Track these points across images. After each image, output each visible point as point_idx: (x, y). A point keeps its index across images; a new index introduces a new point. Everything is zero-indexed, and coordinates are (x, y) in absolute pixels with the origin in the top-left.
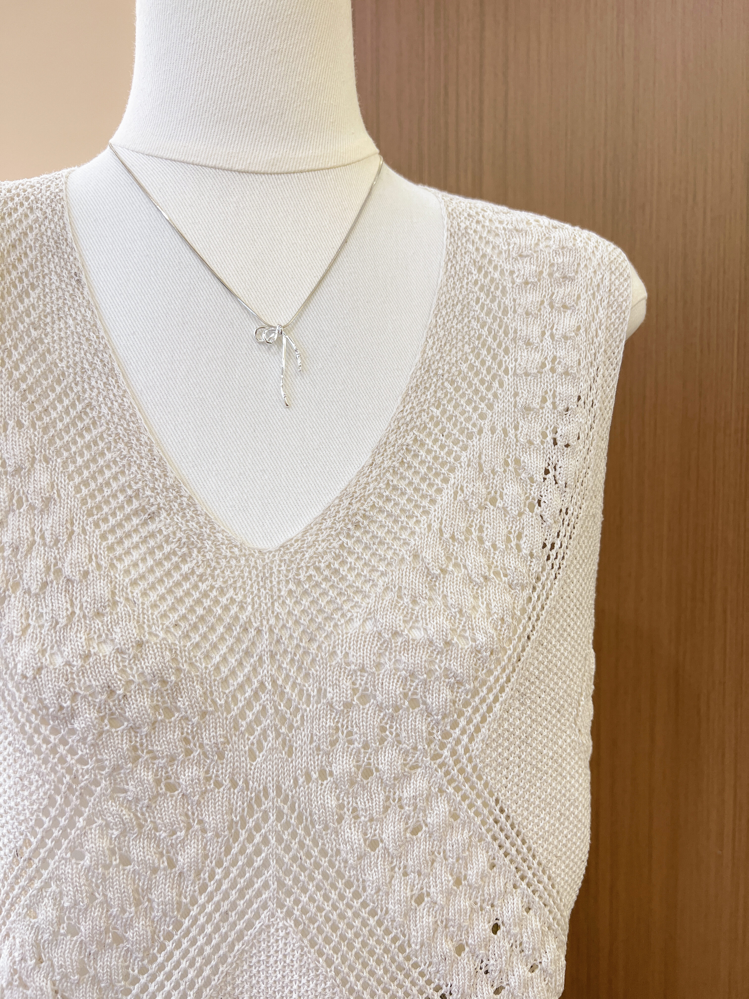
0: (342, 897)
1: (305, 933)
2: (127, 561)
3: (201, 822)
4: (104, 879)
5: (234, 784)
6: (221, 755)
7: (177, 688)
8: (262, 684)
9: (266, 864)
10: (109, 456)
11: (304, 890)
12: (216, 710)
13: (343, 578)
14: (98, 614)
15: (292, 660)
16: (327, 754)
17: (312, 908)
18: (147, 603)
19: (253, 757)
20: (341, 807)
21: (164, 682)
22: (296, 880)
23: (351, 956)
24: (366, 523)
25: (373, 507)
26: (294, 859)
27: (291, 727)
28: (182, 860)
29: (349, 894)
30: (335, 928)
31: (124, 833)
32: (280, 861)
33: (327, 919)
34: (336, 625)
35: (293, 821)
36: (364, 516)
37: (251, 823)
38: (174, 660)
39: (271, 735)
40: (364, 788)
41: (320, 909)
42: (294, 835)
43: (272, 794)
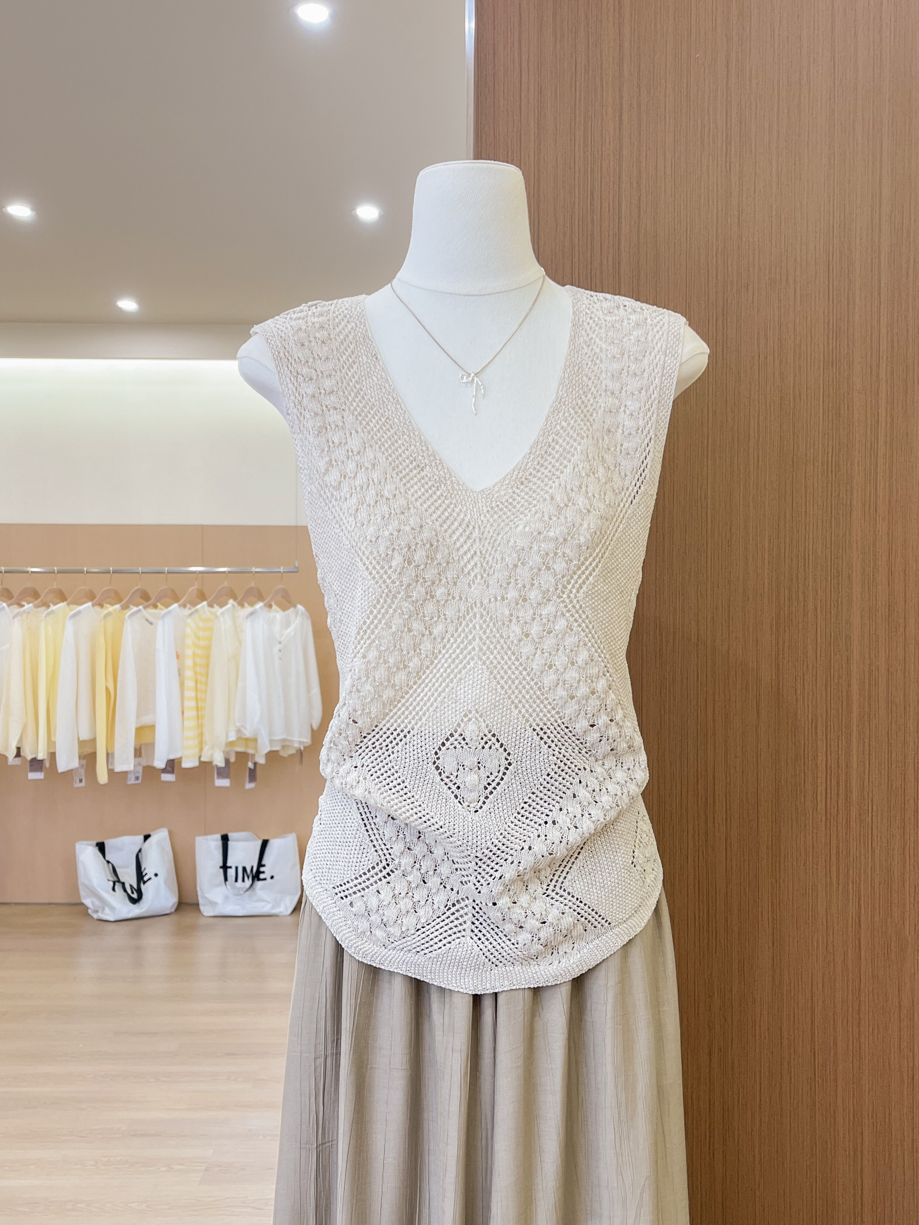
0: (510, 659)
1: (491, 673)
2: (412, 490)
3: (445, 615)
4: (401, 638)
5: (461, 598)
6: (455, 584)
7: (437, 550)
8: (475, 552)
9: (474, 639)
10: (400, 442)
11: (492, 653)
12: (454, 562)
13: (514, 507)
14: (403, 513)
15: (489, 543)
16: (505, 588)
17: (495, 662)
18: (423, 509)
19: (470, 587)
20: (511, 615)
21: (432, 545)
22: (488, 648)
23: (513, 687)
24: (527, 481)
25: (531, 474)
26: (488, 638)
27: (488, 575)
28: (436, 631)
29: (513, 658)
30: (506, 673)
31: (410, 616)
32: (481, 639)
33: (502, 668)
34: (511, 528)
35: (488, 619)
36: (526, 479)
37: (468, 618)
38: (436, 535)
39: (479, 577)
40: (523, 606)
41: (499, 663)
42: (488, 626)
43: (478, 605)
